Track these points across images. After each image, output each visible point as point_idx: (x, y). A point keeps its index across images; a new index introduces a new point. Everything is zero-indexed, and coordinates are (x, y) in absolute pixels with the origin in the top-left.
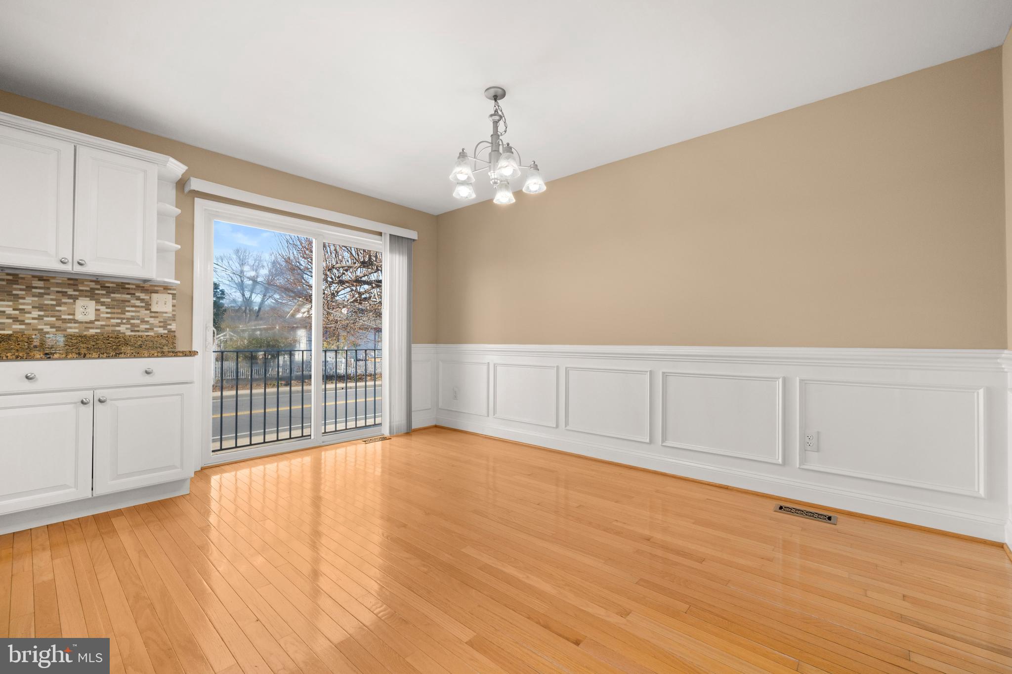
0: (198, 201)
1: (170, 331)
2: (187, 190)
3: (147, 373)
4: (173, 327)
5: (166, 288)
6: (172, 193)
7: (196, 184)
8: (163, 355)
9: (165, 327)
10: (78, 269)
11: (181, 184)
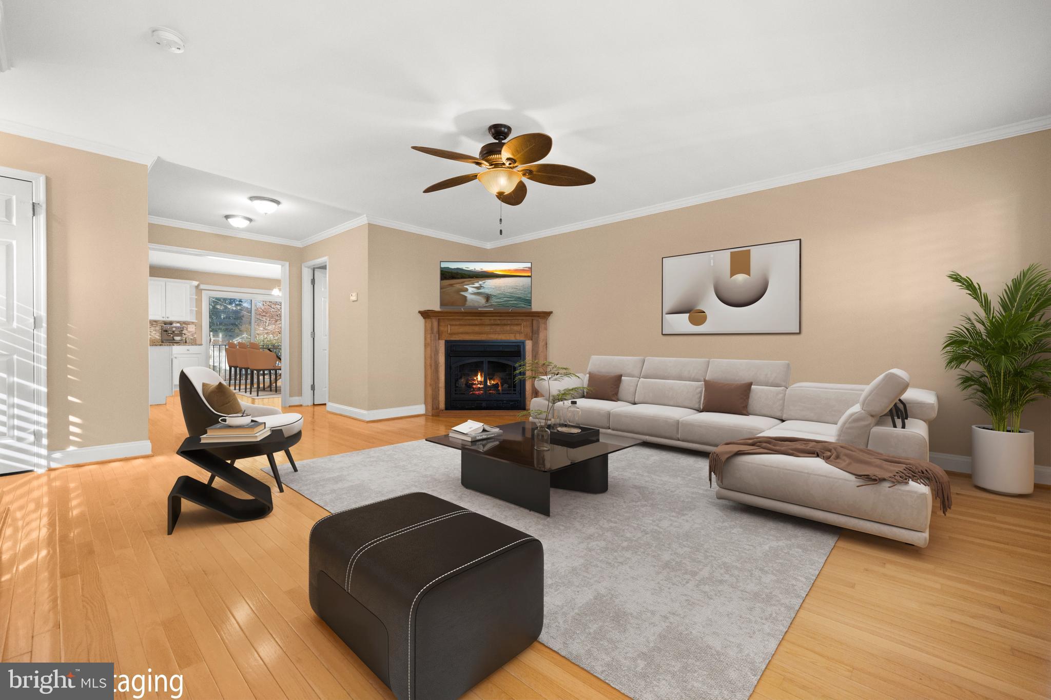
0: (203, 291)
1: (194, 338)
2: (199, 288)
3: (188, 350)
4: (195, 336)
5: (193, 323)
6: (194, 290)
7: (202, 287)
8: (192, 345)
9: (192, 336)
10: (167, 319)
11: (197, 287)
